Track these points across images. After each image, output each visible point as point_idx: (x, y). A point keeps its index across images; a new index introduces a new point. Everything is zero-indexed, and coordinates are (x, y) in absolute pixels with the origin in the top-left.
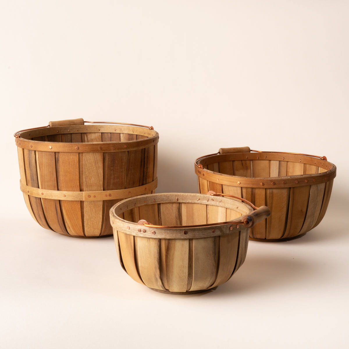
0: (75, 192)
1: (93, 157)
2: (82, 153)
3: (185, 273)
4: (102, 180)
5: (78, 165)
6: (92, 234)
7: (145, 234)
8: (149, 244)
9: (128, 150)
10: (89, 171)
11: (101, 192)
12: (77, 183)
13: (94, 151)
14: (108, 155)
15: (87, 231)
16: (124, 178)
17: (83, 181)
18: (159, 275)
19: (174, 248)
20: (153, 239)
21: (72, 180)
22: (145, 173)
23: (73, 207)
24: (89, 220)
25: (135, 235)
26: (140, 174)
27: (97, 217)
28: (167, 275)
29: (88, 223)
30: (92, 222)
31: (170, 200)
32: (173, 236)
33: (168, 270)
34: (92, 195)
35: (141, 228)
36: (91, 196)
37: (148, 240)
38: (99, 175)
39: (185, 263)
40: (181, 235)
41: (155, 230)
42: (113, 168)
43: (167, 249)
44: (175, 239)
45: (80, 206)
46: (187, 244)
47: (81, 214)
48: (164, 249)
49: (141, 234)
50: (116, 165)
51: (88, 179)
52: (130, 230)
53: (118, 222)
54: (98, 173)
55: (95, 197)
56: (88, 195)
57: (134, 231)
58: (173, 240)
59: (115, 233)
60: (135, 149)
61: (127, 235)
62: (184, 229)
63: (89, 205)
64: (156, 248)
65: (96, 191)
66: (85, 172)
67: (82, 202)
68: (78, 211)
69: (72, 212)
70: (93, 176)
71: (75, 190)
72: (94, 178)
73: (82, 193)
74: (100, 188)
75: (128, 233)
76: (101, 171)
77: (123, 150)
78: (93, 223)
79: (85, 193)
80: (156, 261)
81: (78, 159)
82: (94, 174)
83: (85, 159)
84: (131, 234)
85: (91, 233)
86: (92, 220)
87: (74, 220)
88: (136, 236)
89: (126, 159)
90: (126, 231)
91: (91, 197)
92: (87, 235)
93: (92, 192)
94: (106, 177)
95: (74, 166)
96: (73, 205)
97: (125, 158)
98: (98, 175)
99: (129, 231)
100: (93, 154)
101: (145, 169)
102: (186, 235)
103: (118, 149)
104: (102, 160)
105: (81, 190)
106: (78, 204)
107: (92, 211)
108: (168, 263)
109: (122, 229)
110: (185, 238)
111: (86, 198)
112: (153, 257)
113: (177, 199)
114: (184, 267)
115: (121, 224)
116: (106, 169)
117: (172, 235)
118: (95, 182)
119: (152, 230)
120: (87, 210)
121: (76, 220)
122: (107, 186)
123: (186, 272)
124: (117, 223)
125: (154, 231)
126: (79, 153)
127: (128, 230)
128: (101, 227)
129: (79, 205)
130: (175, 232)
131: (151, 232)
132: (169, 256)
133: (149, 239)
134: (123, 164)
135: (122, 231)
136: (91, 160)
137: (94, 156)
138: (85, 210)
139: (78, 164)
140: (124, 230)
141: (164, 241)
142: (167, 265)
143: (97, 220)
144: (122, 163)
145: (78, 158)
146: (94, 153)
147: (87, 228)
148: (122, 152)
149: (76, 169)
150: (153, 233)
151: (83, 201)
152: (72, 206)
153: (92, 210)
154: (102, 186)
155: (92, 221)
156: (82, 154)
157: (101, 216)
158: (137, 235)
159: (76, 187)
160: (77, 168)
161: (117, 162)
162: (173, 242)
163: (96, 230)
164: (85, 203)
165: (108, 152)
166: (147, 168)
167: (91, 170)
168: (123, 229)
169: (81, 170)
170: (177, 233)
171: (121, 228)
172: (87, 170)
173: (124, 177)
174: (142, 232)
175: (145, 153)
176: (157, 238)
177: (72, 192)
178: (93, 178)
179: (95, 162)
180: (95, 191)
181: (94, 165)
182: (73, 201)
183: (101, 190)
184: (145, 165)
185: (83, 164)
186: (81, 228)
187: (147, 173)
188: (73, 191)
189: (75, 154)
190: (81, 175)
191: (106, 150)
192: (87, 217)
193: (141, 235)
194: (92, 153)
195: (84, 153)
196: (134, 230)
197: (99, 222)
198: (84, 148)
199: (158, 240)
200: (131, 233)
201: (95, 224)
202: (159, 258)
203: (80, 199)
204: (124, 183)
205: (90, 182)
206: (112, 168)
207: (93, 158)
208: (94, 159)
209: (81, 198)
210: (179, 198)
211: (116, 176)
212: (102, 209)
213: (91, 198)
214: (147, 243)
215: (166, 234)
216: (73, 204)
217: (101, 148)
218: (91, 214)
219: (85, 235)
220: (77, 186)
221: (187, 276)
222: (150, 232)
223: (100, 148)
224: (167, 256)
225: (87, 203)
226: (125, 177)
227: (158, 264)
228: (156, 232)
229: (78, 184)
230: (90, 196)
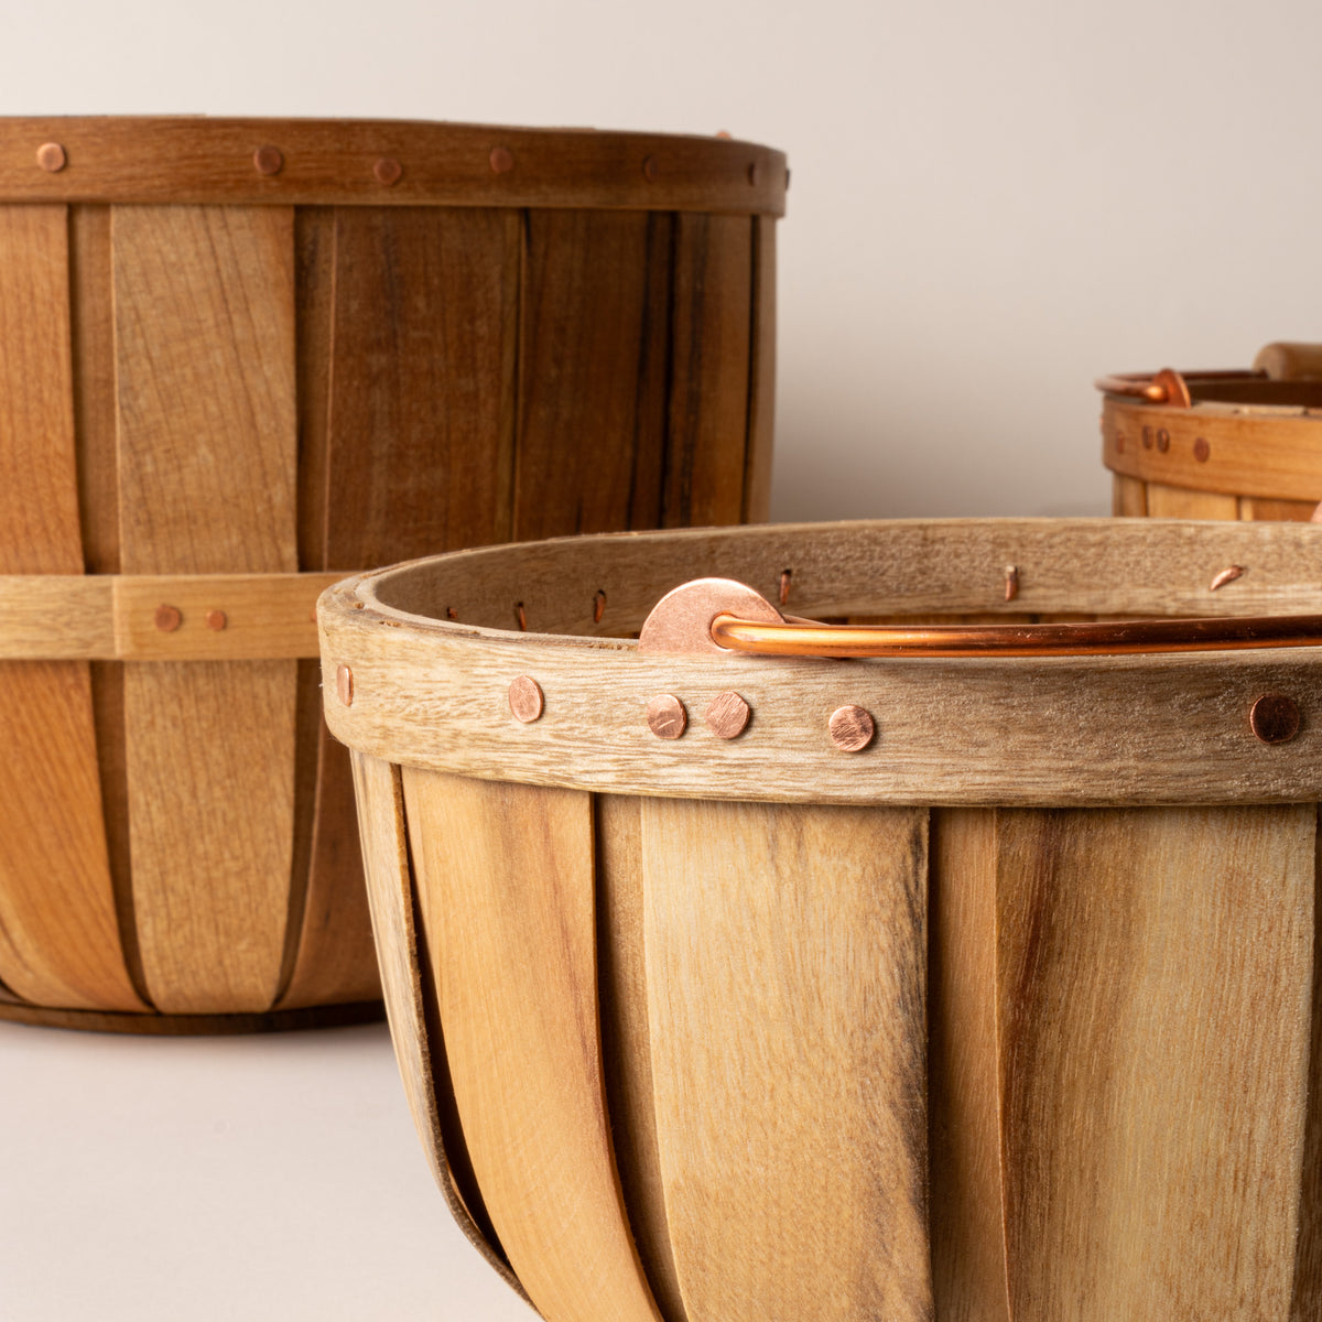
0: (36, 581)
1: (204, 245)
2: (101, 206)
3: (1260, 1262)
4: (292, 471)
5: (63, 327)
6: (207, 986)
7: (734, 753)
8: (787, 896)
9: (520, 201)
10: (168, 379)
11: (274, 581)
12: (54, 495)
13: (206, 185)
14: (341, 232)
15: (161, 959)
16: (495, 460)
17: (111, 479)
18: (922, 1291)
19: (1127, 936)
20: (847, 825)
21: (15, 469)
22: (678, 440)
23: (24, 728)
24: (174, 846)
25: (605, 781)
26: (636, 447)
27: (243, 824)
28: (1020, 1291)
29: (163, 873)
30: (200, 874)
31: (945, 588)
32: (1115, 764)
33: (1035, 1223)
34: (198, 612)
35: (692, 679)
36: (188, 615)
37: (773, 843)
38: (261, 418)
39: (1263, 1123)
40: (1218, 756)
41: (867, 690)
42: (384, 360)
43: (1035, 939)
44: (1136, 810)
45: (85, 718)
46: (1292, 881)
47: (96, 787)
48: (990, 947)
49: (686, 760)
50: (414, 334)
51: (155, 460)
52: (543, 731)
53: (405, 658)
54: (249, 400)
55: (221, 622)
56: (156, 604)
57: (600, 730)
58: (1113, 829)
59: (377, 816)
60: (585, 199)
61: (516, 798)
62: (1266, 673)
63: (173, 708)
64: (884, 939)
65: (234, 569)
66: (128, 389)
67: (103, 677)
68: (70, 758)
69: (17, 771)
70: (200, 430)
71: (44, 561)
72: (213, 446)
73: (106, 590)
74: (267, 540)
75: (521, 767)
76: (276, 381)
77: (479, 199)
78: (210, 883)
79: (127, 587)
80: (884, 1114)
81: (60, 266)
82: (213, 409)
83: (123, 267)
84: (560, 770)
85: (194, 974)
86: (200, 849)
87: (40, 846)
88: (626, 798)
89: (511, 291)
90: (495, 743)
91: (187, 625)
92: (159, 990)
93: (193, 578)
94: (326, 442)
95: (28, 335)
96: (23, 708)
97: (496, 271)
98: (253, 425)
99: (535, 746)
100: (205, 217)
101: (673, 409)
102: (1278, 752)
103: (435, 181)
104: (285, 274)
105: (94, 564)
106: (68, 698)
107: (198, 764)
108: (1039, 1137)
109: (445, 733)
110: (1278, 786)
111: (137, 636)
112: (846, 1063)
113: (1017, 578)
114: (1242, 1182)
115: (442, 671)
116: (327, 365)
117: (1093, 750)
118: (228, 490)
119: (831, 704)
120: (152, 751)
121: (61, 846)
122: (334, 531)
123: (1270, 1246)
124: (397, 672)
125: (860, 712)
126: (73, 208)
127: (518, 727)
128: (282, 920)
129: (82, 699)
130: (1139, 710)
131: (820, 724)
132: (1050, 1039)
133: (787, 821)
134: (482, 328)
135: (453, 761)
136: (181, 271)
137: (214, 233)
138: (136, 751)
139: (62, 308)
140: (476, 739)
141: (995, 845)
142: (1022, 1161)
143: (249, 854)
144: (472, 321)
145: (64, 252)
146: (213, 214)
147: (162, 925)
148: (471, 210)
149: (48, 367)
150: (842, 734)
151: (119, 666)
152: (17, 712)
153: (204, 753)
154: (291, 527)
155: (206, 856)
156: (96, 219)
157: (284, 815)
158: (635, 774)
159: (45, 529)
160: (56, 355)
161: (421, 303)
162: (1107, 848)
163: (243, 946)
164: (131, 686)
165: (337, 198)
166: (695, 400)
167: (188, 372)
168: (461, 724)
169: (90, 370)
170: (1168, 724)
171: (442, 717)
172: (146, 366)
173: (487, 453)
174: (700, 733)
175: (672, 264)
176: (903, 797)
177: (14, 580)
178: (203, 450)
179: (216, 291)
180: (222, 568)
181: (211, 322)
182: (23, 663)
183: (281, 566)
184: (681, 374)
185: (108, 320)
186: (109, 923)
187: (690, 447)
188: (23, 571)
189: (33, 215)
190: (90, 414)
191: (326, 182)
192: (160, 821)
193: (694, 779)
194: (196, 212)
195: (122, 203)
196: (596, 720)
197: (268, 871)
198: (120, 156)
199: (904, 831)
200: (565, 759)
201: (235, 885)
202: (917, 1073)
203: (87, 645)
204: (493, 510)
205: (181, 482)
206: (378, 361)
207: (198, 254)
208: (209, 265)
209: (92, 633)
210: (1029, 567)
211: (415, 434)
212: (288, 744)
213: (186, 634)
214: (766, 880)
215: (1016, 740)
216: (23, 698)
217: (277, 166)
218: (194, 794)
219: (148, 1002)
220: (61, 522)
221: (1286, 1298)
222: (799, 732)
223: (265, 158)
224: (1022, 1043)
225: (149, 682)
226: (497, 447)
227: (913, 1144)
228: (883, 717)
229: (69, 503)
230: (181, 619)
